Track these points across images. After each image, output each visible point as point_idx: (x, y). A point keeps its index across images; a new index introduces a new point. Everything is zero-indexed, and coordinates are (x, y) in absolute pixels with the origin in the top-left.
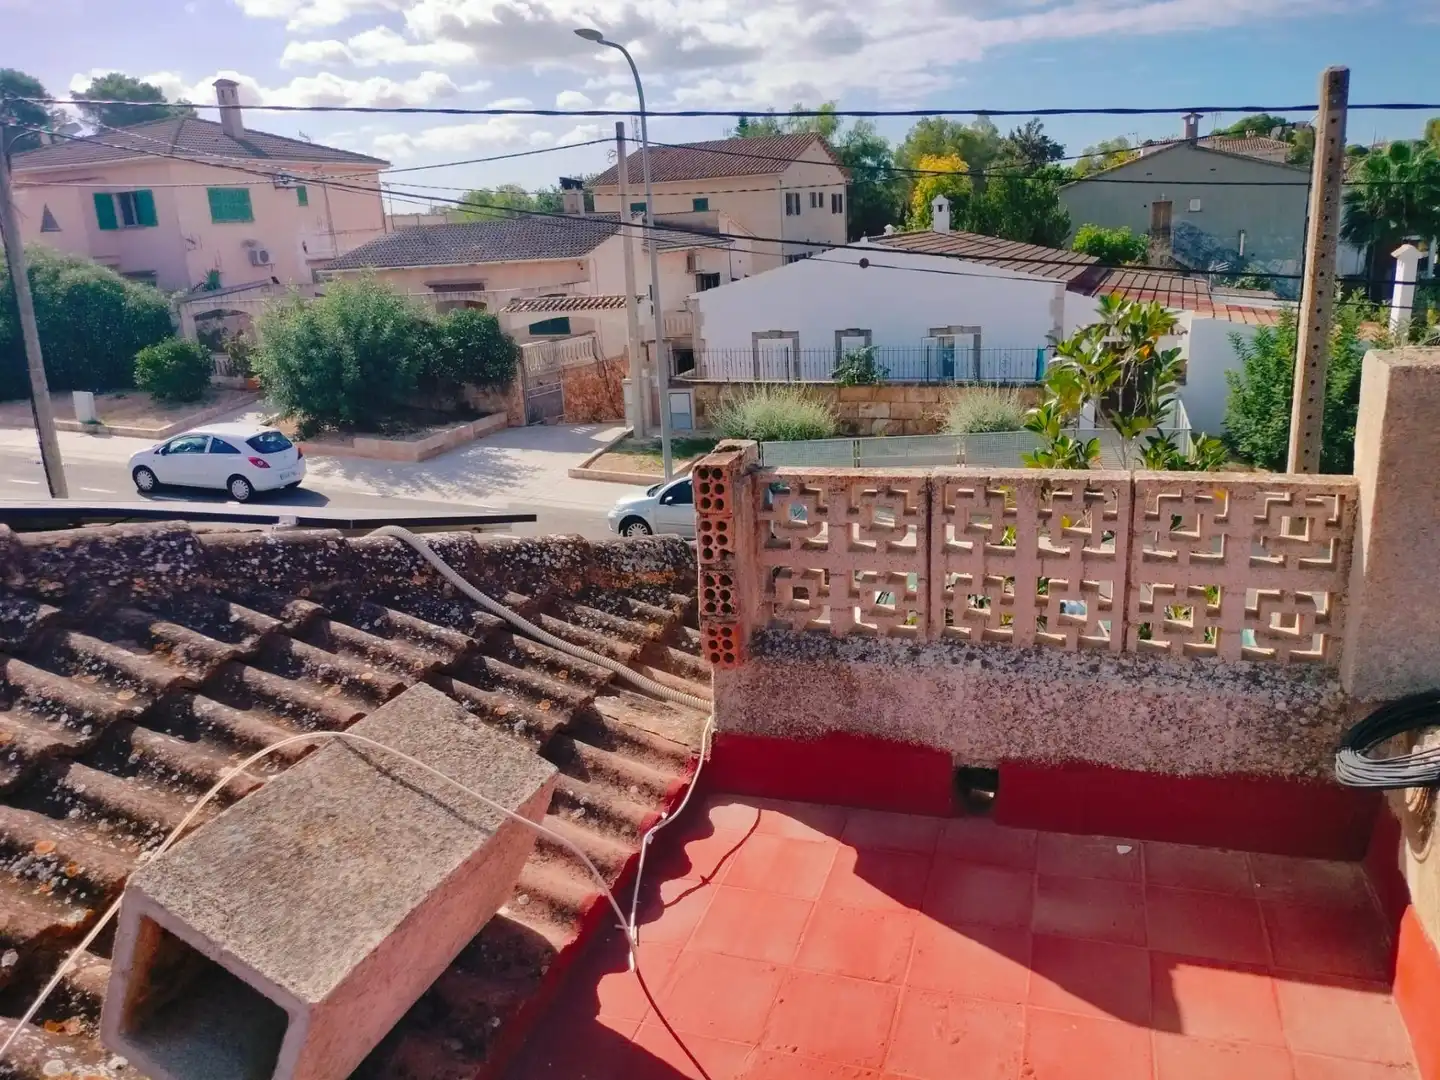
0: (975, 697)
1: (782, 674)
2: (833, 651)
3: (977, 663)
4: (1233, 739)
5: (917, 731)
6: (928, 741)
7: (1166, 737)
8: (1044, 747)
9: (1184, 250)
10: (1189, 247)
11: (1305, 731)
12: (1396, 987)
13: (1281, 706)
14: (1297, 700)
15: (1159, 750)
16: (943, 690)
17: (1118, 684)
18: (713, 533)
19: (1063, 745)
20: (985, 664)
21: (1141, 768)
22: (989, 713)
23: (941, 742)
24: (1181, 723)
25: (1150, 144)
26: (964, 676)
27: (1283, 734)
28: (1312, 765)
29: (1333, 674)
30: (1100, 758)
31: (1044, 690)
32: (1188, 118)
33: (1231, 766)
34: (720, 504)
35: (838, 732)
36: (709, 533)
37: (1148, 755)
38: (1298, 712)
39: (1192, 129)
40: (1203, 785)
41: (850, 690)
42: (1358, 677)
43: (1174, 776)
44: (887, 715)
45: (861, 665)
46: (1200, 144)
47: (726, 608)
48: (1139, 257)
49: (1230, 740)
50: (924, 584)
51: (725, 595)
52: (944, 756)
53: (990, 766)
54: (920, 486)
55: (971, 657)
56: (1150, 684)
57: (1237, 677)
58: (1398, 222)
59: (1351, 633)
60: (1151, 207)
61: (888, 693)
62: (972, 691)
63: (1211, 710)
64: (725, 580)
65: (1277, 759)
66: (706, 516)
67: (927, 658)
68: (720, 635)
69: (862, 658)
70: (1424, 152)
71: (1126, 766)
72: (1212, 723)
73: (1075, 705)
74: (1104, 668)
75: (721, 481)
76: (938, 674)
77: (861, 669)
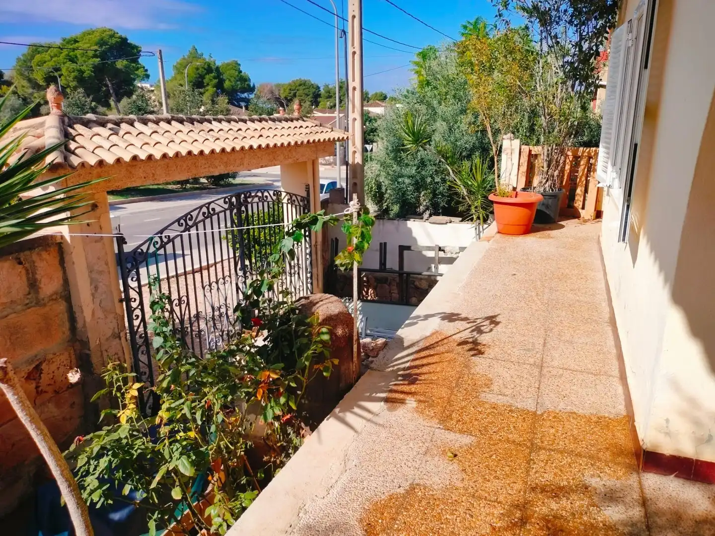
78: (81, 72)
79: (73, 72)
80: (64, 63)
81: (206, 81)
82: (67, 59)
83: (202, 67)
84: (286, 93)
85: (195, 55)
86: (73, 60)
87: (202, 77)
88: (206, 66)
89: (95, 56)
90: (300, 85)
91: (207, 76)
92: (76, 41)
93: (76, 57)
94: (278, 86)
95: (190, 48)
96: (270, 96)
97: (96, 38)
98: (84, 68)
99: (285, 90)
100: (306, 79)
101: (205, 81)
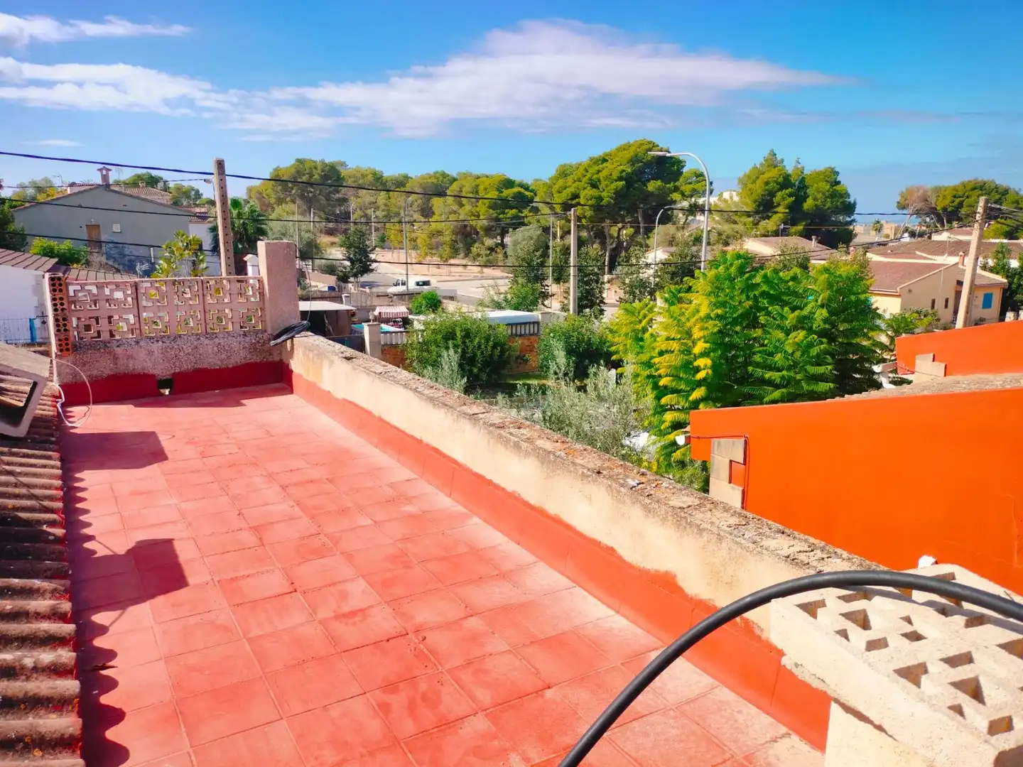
0: (162, 353)
1: (87, 357)
2: (106, 346)
3: (160, 343)
4: (243, 353)
5: (143, 369)
6: (146, 372)
7: (224, 356)
8: (187, 365)
9: (114, 258)
10: (117, 256)
11: (261, 348)
12: (294, 391)
13: (254, 341)
14: (257, 339)
15: (222, 361)
16: (150, 353)
17: (207, 342)
18: (58, 302)
19: (193, 364)
20: (163, 342)
21: (218, 367)
22: (166, 357)
23: (151, 372)
24: (227, 351)
25: (73, 185)
26: (156, 347)
27: (255, 349)
28: (264, 358)
29: (265, 331)
30: (205, 367)
31: (184, 347)
32: (100, 170)
33: (243, 361)
34: (61, 290)
35: (112, 375)
36: (56, 302)
37: (219, 363)
38: (258, 342)
39: (105, 178)
40: (236, 369)
41: (116, 358)
42: (272, 328)
43: (228, 368)
44: (131, 365)
45: (118, 348)
46: (112, 188)
47: (65, 330)
48: (83, 261)
49: (241, 354)
50: (137, 318)
51: (65, 325)
52: (153, 376)
53: (168, 377)
54: (133, 284)
55: (158, 341)
56: (216, 340)
57: (240, 336)
58: (243, 244)
59: (268, 319)
60: (85, 228)
61: (130, 357)
62: (160, 351)
63: (235, 345)
64: (64, 319)
65: (255, 357)
66: (55, 295)
67: (142, 343)
68: (64, 340)
69: (118, 346)
70: (249, 205)
71: (213, 368)
72: (236, 349)
73: (195, 351)
74: (201, 338)
75: (61, 282)
76: (148, 348)
77: (119, 351)
78: (601, 198)
79: (591, 199)
80: (585, 189)
81: (776, 200)
82: (588, 184)
83: (775, 182)
84: (947, 202)
85: (772, 161)
86: (594, 185)
87: (772, 194)
88: (781, 180)
89: (620, 179)
90: (974, 189)
91: (780, 194)
92: (605, 160)
93: (599, 181)
94: (937, 190)
95: (766, 153)
96: (919, 205)
97: (628, 154)
98: (605, 194)
99: (944, 197)
100: (986, 179)
101: (774, 200)
